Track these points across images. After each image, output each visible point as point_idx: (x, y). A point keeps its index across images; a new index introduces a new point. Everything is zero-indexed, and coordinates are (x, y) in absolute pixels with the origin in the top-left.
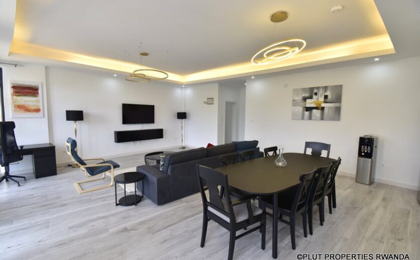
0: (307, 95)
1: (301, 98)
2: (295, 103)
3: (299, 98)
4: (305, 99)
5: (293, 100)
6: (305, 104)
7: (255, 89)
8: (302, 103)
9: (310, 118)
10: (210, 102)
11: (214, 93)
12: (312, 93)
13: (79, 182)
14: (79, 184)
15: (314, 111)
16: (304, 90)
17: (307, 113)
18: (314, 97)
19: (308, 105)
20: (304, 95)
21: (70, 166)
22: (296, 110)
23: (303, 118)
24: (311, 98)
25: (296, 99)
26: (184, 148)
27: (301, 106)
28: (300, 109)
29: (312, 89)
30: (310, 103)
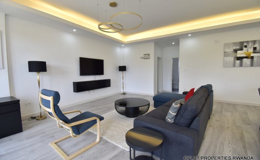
0: (238, 47)
1: (233, 50)
2: (226, 54)
3: (230, 50)
4: (236, 51)
5: (225, 52)
6: (236, 55)
7: (188, 45)
8: (234, 54)
9: (241, 65)
10: (146, 57)
11: (151, 50)
12: (242, 46)
13: (56, 141)
14: (56, 143)
15: (245, 60)
16: (235, 44)
17: (238, 62)
18: (244, 49)
19: (238, 56)
20: (234, 48)
21: (33, 118)
22: (228, 59)
23: (234, 66)
24: (241, 49)
25: (228, 51)
26: (124, 94)
27: (232, 56)
28: (231, 59)
29: (242, 43)
30: (240, 54)
